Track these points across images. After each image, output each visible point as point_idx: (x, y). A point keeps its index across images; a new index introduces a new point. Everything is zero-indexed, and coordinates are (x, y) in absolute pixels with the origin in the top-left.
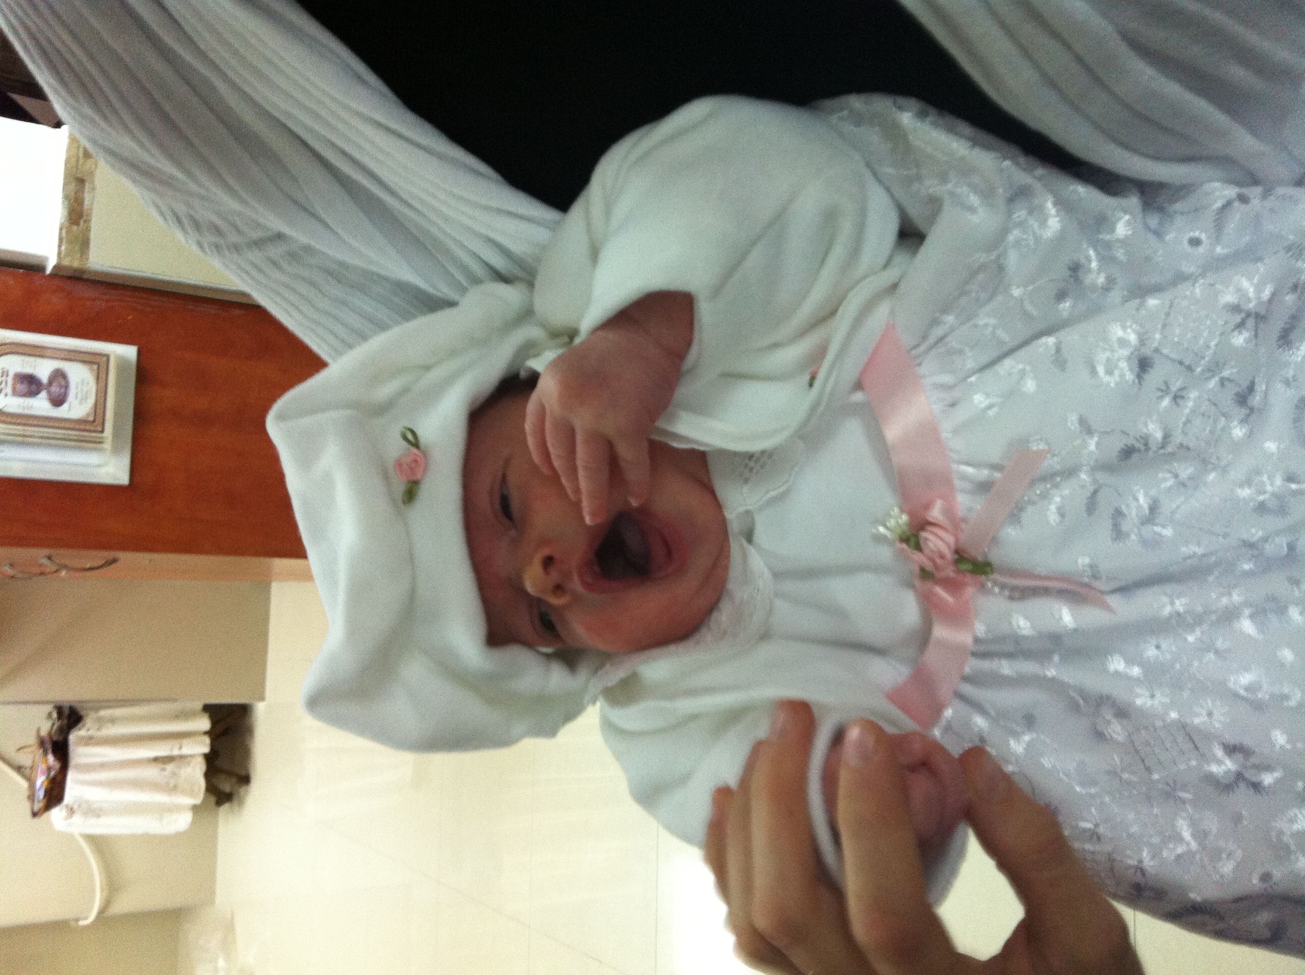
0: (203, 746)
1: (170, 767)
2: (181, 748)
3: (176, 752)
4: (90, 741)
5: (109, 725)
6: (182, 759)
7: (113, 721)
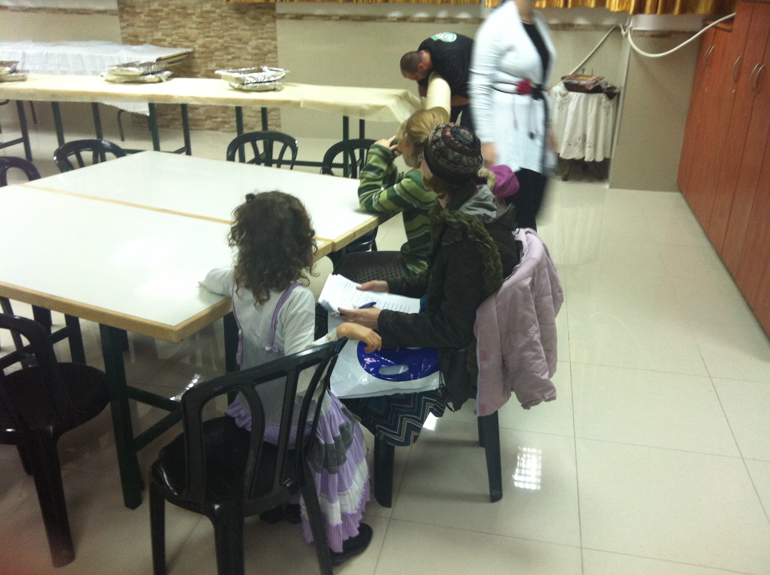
0: (588, 158)
1: (580, 142)
2: (589, 147)
3: (588, 145)
4: (599, 103)
5: (605, 113)
6: (583, 148)
7: (607, 114)
